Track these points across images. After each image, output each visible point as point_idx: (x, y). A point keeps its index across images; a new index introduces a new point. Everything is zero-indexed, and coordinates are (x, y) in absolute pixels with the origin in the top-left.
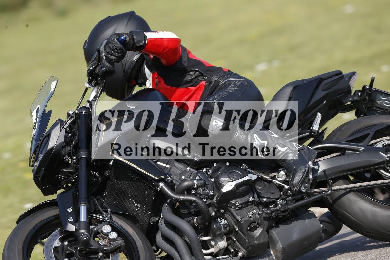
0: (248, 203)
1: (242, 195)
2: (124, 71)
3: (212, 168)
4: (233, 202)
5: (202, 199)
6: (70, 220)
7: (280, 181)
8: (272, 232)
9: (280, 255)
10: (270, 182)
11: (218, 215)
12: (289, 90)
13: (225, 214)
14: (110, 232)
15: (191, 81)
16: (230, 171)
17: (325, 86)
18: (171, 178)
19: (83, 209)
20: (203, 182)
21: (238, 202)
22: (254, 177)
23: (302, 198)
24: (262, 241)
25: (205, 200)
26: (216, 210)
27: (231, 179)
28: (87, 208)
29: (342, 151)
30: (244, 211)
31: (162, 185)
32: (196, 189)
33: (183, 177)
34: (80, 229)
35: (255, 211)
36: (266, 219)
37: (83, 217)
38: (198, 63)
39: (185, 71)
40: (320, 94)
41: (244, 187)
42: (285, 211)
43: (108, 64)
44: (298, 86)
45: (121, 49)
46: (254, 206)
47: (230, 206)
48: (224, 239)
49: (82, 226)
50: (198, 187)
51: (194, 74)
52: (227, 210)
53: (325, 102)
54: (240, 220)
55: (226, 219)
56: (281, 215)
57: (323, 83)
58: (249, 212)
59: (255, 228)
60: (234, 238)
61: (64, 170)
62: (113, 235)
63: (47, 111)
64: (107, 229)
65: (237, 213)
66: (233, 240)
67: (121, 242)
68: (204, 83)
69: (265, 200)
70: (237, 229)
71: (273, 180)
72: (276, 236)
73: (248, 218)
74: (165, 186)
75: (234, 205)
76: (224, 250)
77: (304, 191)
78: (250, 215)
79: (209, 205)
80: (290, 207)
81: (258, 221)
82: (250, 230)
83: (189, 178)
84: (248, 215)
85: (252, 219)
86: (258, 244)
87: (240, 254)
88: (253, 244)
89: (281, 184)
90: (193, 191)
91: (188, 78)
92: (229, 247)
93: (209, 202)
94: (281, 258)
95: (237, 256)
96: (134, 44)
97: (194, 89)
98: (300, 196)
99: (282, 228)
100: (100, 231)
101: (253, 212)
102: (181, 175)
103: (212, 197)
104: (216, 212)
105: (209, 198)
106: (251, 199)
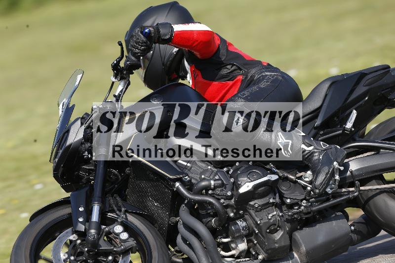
0: (268, 205)
1: (261, 196)
2: (163, 64)
3: (234, 167)
4: (252, 203)
5: (219, 199)
6: (81, 220)
7: (306, 182)
8: (295, 235)
9: (304, 259)
10: (295, 182)
11: (238, 216)
12: (327, 85)
13: (245, 216)
14: (121, 232)
15: (229, 75)
16: (250, 171)
17: (367, 82)
18: (189, 177)
19: (96, 209)
20: (220, 182)
21: (256, 203)
22: (274, 177)
23: (328, 200)
24: (283, 244)
25: (222, 201)
26: (235, 211)
27: (250, 179)
28: (100, 208)
29: (377, 150)
30: (264, 212)
31: (177, 184)
32: (213, 190)
33: (203, 176)
34: (90, 229)
35: (275, 213)
36: (287, 221)
37: (95, 217)
38: (238, 56)
39: (222, 65)
40: (361, 89)
41: (263, 188)
42: (309, 213)
43: (133, 58)
44: (336, 81)
45: (145, 43)
46: (275, 207)
47: (250, 208)
48: (244, 241)
49: (93, 225)
50: (215, 187)
51: (231, 67)
52: (245, 211)
53: (367, 98)
54: (259, 222)
55: (245, 220)
56: (304, 217)
57: (365, 78)
58: (269, 214)
59: (276, 231)
60: (254, 240)
61: (85, 167)
62: (125, 236)
63: (71, 105)
64: (118, 229)
65: (256, 215)
66: (253, 242)
67: (132, 243)
68: (241, 77)
69: (288, 201)
70: (257, 232)
71: (299, 181)
72: (299, 238)
73: (267, 220)
74: (181, 186)
75: (253, 206)
76: (245, 252)
77: (330, 192)
78: (270, 217)
79: (227, 206)
80: (314, 209)
81: (278, 224)
82: (269, 233)
83: (209, 177)
84: (268, 217)
85: (272, 221)
86: (279, 248)
87: (260, 257)
88: (273, 247)
89: (306, 184)
90: (210, 192)
91: (224, 71)
92: (251, 250)
93: (227, 202)
94: (305, 261)
95: (257, 258)
96: (159, 37)
97: (231, 83)
98: (325, 197)
99: (306, 230)
100: (111, 231)
101: (273, 214)
102: (201, 174)
103: (230, 198)
104: (235, 213)
105: (227, 199)
106: (271, 201)
